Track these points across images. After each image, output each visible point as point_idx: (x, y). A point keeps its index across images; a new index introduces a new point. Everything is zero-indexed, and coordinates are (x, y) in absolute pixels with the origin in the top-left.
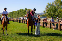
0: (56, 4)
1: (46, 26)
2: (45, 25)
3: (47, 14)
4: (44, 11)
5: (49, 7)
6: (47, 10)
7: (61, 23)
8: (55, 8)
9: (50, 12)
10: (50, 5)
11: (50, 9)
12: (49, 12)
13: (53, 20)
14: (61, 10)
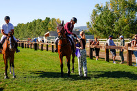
0: (114, 6)
1: (97, 55)
2: (94, 54)
3: (95, 29)
4: (88, 23)
5: (99, 14)
6: (93, 19)
7: (130, 49)
8: (112, 14)
9: (102, 24)
10: (100, 8)
11: (101, 17)
12: (99, 25)
13: (111, 43)
14: (125, 21)
